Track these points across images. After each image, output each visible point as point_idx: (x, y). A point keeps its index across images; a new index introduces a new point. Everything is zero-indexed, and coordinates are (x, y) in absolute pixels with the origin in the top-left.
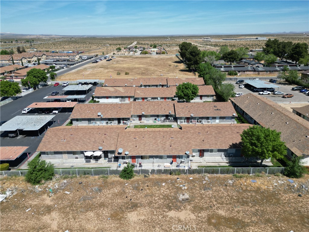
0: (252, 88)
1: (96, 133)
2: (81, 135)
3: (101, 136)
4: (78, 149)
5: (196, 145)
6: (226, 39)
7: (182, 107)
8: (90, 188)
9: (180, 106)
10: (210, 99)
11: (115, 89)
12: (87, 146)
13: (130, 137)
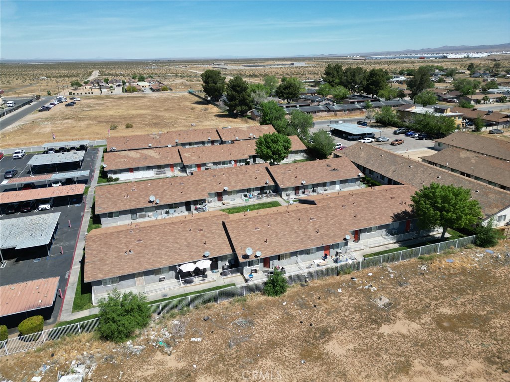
0: (344, 135)
1: (183, 231)
2: (158, 238)
3: (193, 234)
4: (165, 262)
5: (349, 225)
6: (248, 64)
7: (283, 171)
8: (230, 322)
9: (279, 171)
10: (300, 157)
11: (141, 153)
12: (179, 255)
13: (246, 227)
